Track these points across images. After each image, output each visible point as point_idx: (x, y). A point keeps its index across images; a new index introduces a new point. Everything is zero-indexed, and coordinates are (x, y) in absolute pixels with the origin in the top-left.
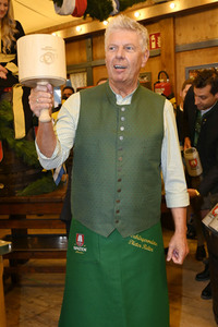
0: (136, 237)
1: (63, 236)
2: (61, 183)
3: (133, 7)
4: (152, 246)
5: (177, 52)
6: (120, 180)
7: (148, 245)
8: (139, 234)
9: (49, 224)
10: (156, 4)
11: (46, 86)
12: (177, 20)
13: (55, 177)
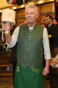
0: (34, 69)
1: (8, 67)
2: (8, 52)
3: (29, 2)
4: (38, 71)
6: (29, 52)
7: (37, 71)
8: (35, 68)
9: (4, 64)
10: (35, 1)
11: (8, 24)
13: (6, 50)
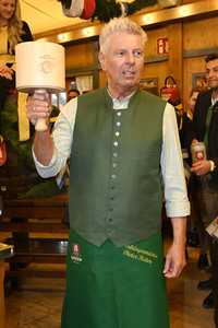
5: (184, 58)
6: (113, 188)
10: (165, 8)
12: (185, 25)
